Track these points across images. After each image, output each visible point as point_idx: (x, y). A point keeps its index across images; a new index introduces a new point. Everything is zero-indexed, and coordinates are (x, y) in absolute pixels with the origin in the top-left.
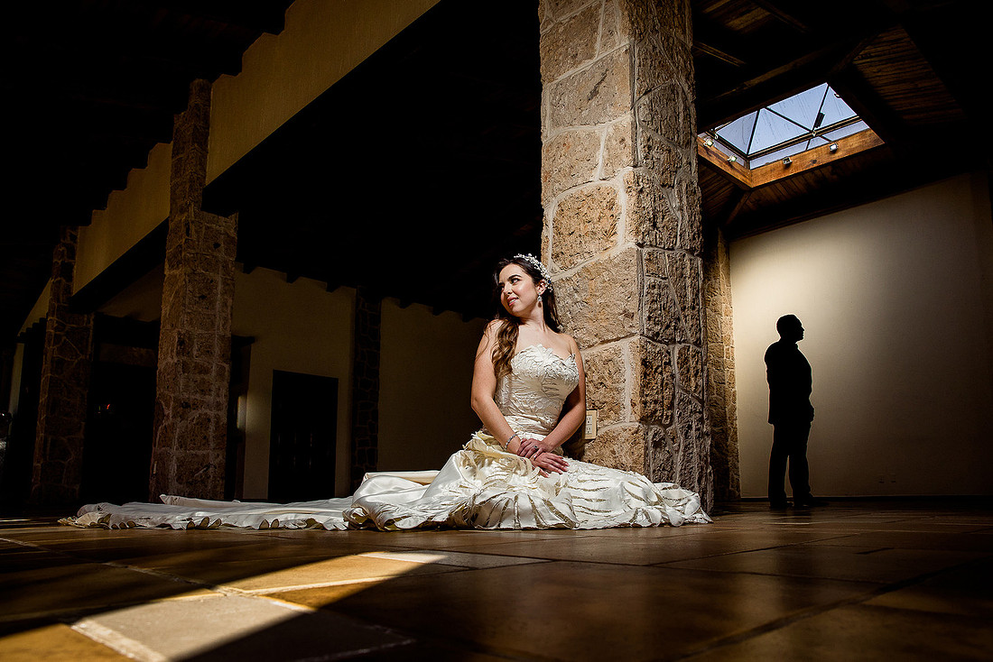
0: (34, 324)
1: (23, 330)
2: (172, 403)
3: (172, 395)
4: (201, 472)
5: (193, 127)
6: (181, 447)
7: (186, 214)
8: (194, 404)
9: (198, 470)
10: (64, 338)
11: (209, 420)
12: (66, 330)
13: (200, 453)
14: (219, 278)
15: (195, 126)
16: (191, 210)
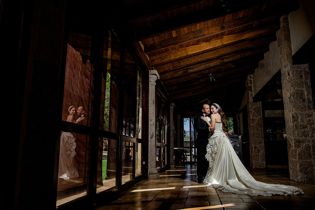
0: (244, 107)
1: (241, 108)
2: (293, 141)
3: (293, 138)
4: (310, 168)
5: (284, 35)
6: (300, 158)
7: (287, 68)
8: (302, 141)
9: (308, 168)
10: (253, 111)
11: (310, 147)
12: (253, 108)
13: (308, 160)
14: (304, 89)
15: (285, 34)
16: (289, 66)
